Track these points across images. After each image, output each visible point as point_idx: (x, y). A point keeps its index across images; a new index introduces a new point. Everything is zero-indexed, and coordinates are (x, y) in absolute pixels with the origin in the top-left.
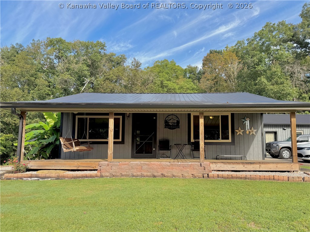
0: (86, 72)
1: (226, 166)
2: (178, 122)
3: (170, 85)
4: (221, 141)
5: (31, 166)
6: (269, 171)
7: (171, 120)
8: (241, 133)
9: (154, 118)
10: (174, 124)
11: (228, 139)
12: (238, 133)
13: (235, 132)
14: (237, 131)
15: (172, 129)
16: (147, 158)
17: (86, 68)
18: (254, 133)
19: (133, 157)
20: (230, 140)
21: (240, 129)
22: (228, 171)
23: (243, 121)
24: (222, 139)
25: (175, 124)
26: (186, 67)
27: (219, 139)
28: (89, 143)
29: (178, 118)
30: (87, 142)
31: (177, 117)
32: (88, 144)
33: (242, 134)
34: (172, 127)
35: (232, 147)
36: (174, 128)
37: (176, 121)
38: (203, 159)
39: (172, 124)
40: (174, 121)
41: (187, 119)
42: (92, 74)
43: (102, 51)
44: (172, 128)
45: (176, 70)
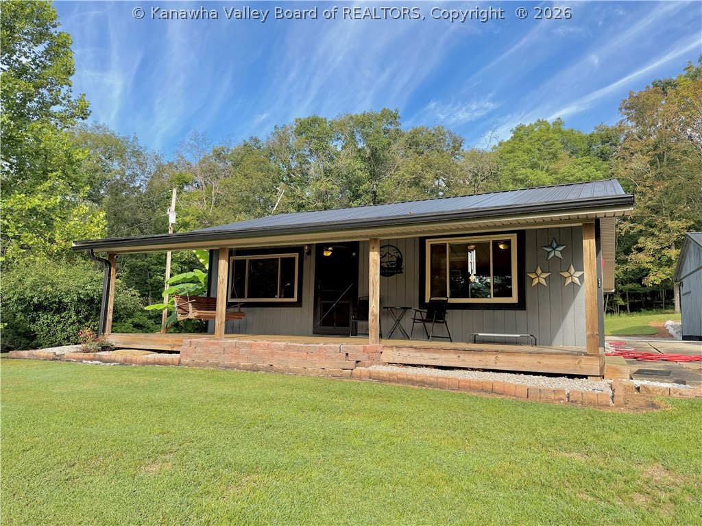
0: (360, 173)
1: (419, 354)
2: (400, 261)
3: (531, 177)
4: (492, 300)
5: (117, 343)
6: (520, 373)
7: (385, 256)
8: (543, 281)
9: (354, 254)
10: (392, 265)
11: (510, 295)
12: (536, 282)
13: (527, 277)
14: (533, 276)
15: (388, 276)
16: (341, 335)
17: (359, 164)
18: (577, 281)
19: (317, 332)
20: (515, 299)
21: (539, 271)
22: (427, 366)
23: (549, 252)
24: (494, 296)
25: (394, 264)
26: (593, 131)
27: (489, 296)
28: (238, 305)
29: (400, 252)
30: (237, 303)
31: (398, 250)
32: (237, 307)
33: (545, 284)
34: (386, 271)
35: (521, 314)
36: (392, 274)
37: (395, 259)
38: (373, 339)
39: (388, 265)
40: (391, 259)
41: (417, 253)
42: (374, 176)
43: (392, 128)
44: (388, 273)
45: (551, 141)
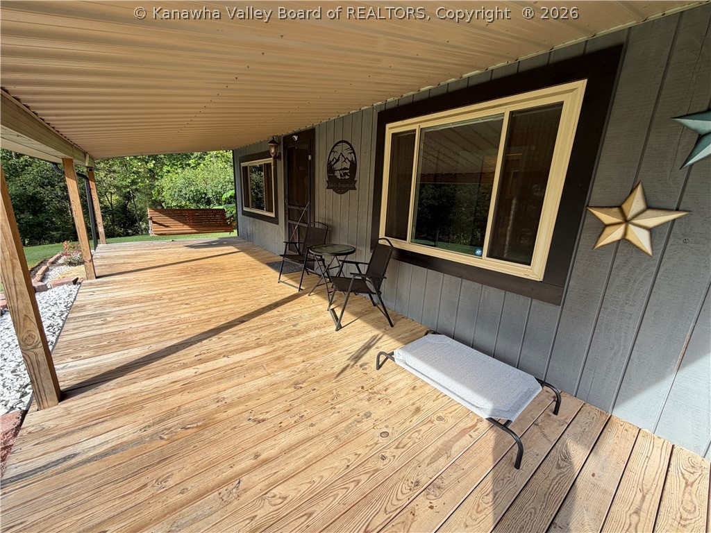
2: (353, 168)
4: (483, 261)
7: (339, 159)
8: (641, 239)
9: (310, 158)
10: (345, 174)
12: (614, 235)
13: (588, 221)
14: (606, 218)
15: (341, 193)
20: (536, 270)
21: (636, 203)
23: (700, 136)
24: (489, 255)
27: (478, 252)
29: (354, 152)
31: (352, 149)
33: (646, 245)
34: (340, 185)
35: (544, 312)
36: (345, 190)
37: (348, 164)
39: (341, 176)
40: (344, 165)
41: (374, 154)
44: (340, 189)
